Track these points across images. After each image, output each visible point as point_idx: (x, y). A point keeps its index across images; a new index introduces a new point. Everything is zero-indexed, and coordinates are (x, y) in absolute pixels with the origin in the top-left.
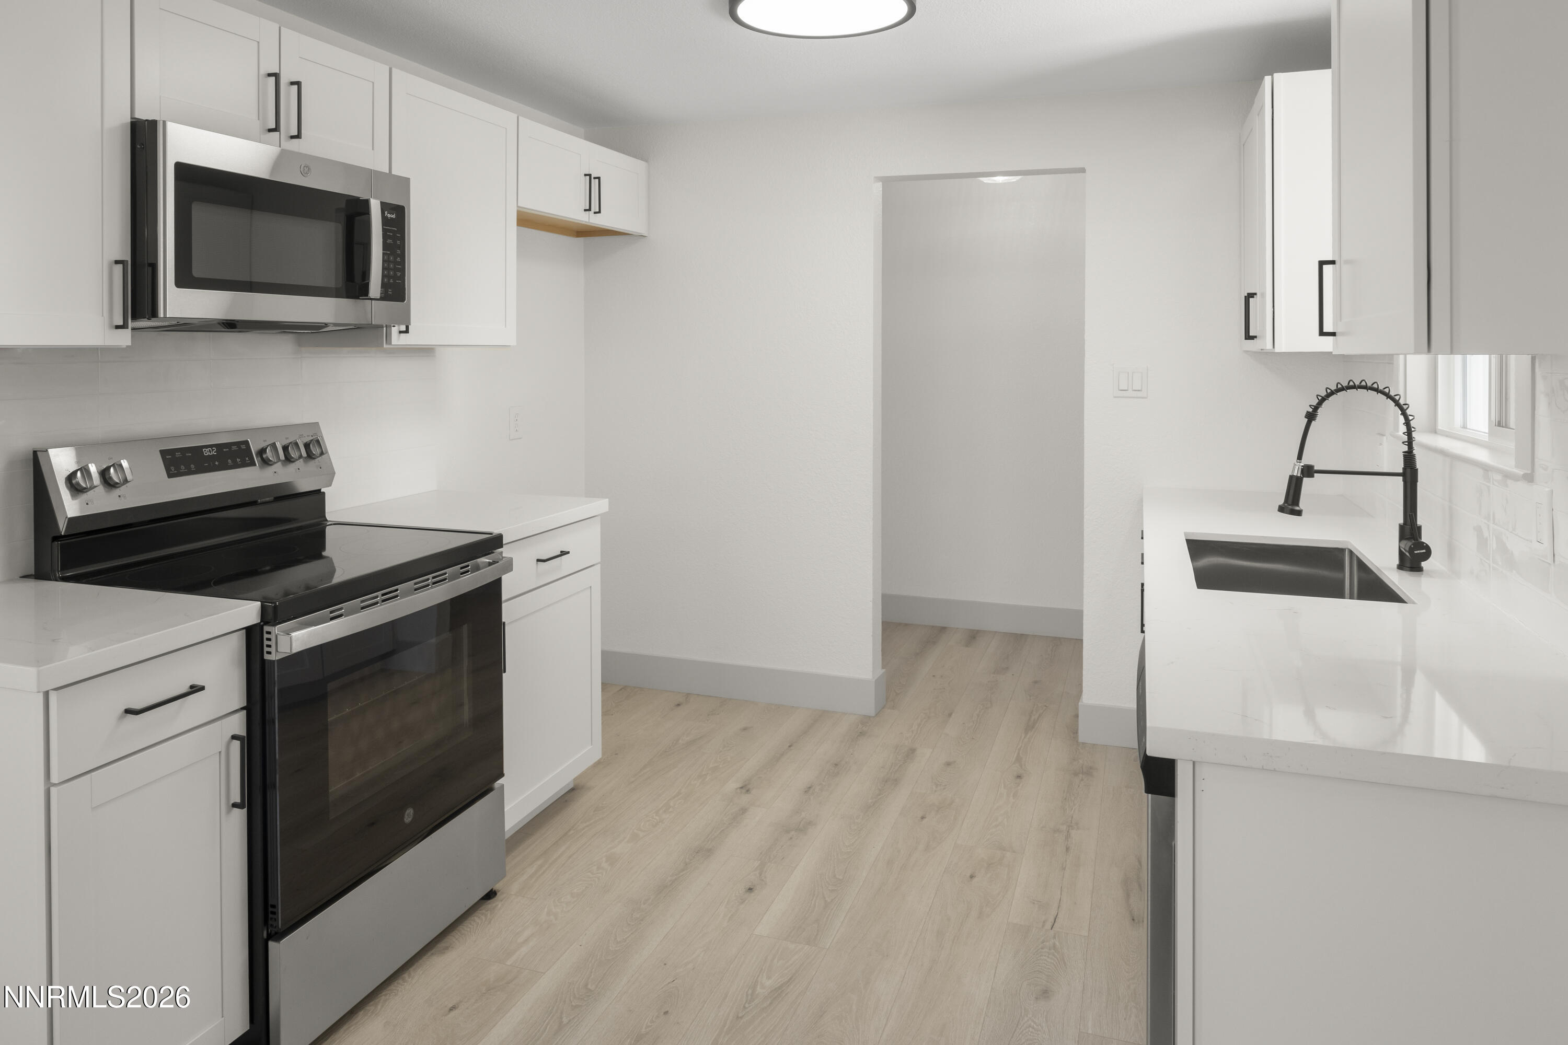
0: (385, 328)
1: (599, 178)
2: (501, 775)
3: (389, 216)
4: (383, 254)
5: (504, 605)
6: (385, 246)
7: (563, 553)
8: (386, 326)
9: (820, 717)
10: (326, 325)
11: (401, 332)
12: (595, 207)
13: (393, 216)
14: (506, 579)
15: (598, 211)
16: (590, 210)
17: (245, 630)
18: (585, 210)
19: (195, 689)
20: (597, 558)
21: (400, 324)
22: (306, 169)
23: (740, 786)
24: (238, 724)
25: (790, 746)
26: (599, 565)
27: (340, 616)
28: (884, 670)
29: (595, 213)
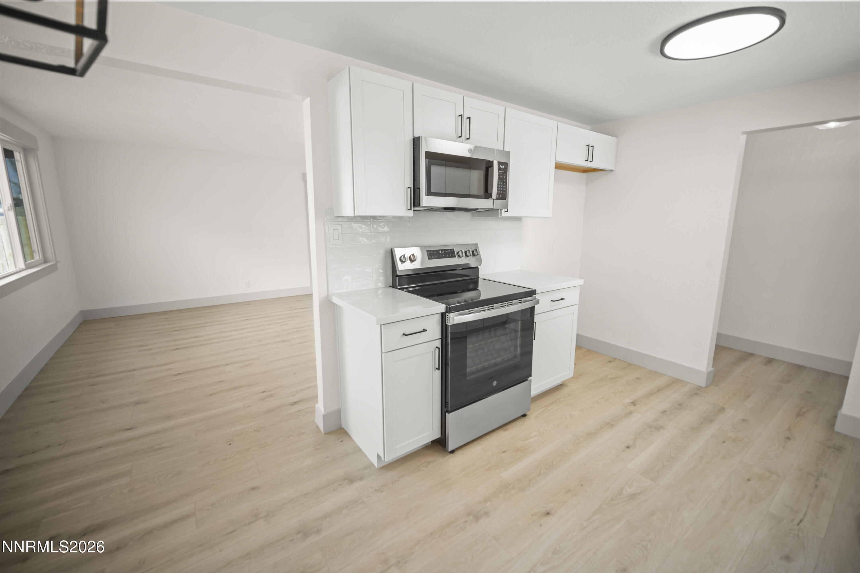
0: (500, 210)
1: (593, 146)
2: (530, 375)
3: (501, 167)
4: (498, 182)
5: (535, 316)
6: (499, 179)
7: (562, 299)
8: (500, 209)
9: (675, 381)
10: (477, 209)
11: (505, 212)
12: (590, 159)
13: (503, 167)
14: (536, 306)
15: (591, 160)
16: (588, 160)
17: (441, 314)
18: (586, 161)
19: (425, 330)
20: (577, 302)
21: (505, 208)
22: (471, 151)
23: (632, 402)
24: (438, 343)
25: (658, 391)
26: (578, 305)
27: (472, 313)
28: (713, 369)
29: (590, 161)
